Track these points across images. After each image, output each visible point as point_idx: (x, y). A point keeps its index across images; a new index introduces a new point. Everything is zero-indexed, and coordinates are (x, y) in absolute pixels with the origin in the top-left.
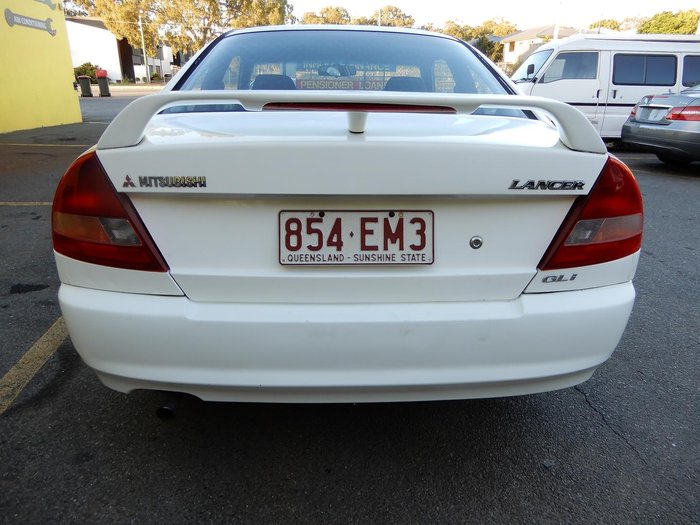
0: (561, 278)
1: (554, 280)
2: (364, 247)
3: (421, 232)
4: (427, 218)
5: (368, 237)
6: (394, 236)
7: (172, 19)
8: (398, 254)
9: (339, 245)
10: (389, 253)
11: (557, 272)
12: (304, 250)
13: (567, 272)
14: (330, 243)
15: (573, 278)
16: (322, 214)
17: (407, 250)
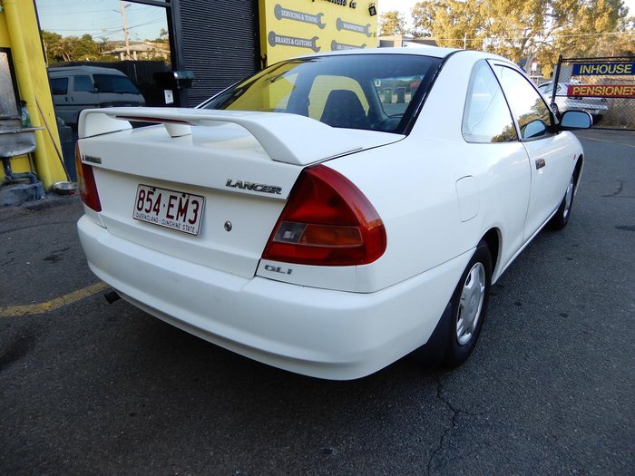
0: (278, 270)
1: (273, 270)
2: (168, 216)
3: (195, 211)
4: (200, 201)
5: (171, 209)
6: (182, 211)
7: (495, 33)
8: (182, 223)
9: (157, 211)
10: (178, 222)
11: (276, 264)
12: (143, 211)
13: (285, 266)
14: (154, 210)
15: (290, 272)
16: (154, 190)
17: (187, 223)
